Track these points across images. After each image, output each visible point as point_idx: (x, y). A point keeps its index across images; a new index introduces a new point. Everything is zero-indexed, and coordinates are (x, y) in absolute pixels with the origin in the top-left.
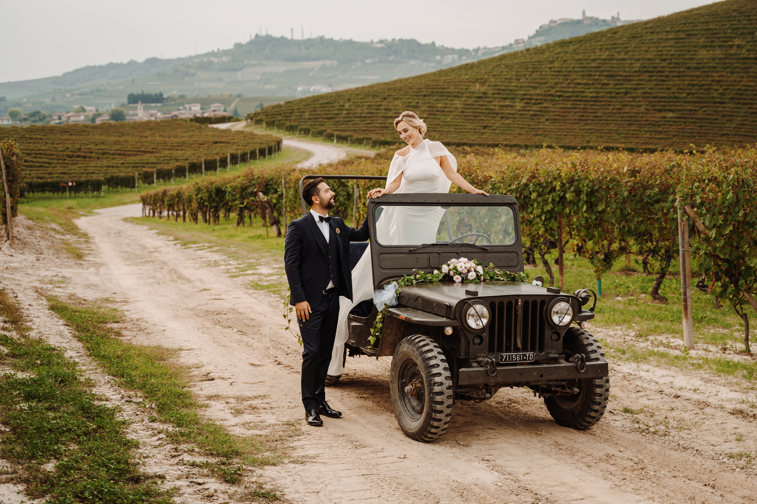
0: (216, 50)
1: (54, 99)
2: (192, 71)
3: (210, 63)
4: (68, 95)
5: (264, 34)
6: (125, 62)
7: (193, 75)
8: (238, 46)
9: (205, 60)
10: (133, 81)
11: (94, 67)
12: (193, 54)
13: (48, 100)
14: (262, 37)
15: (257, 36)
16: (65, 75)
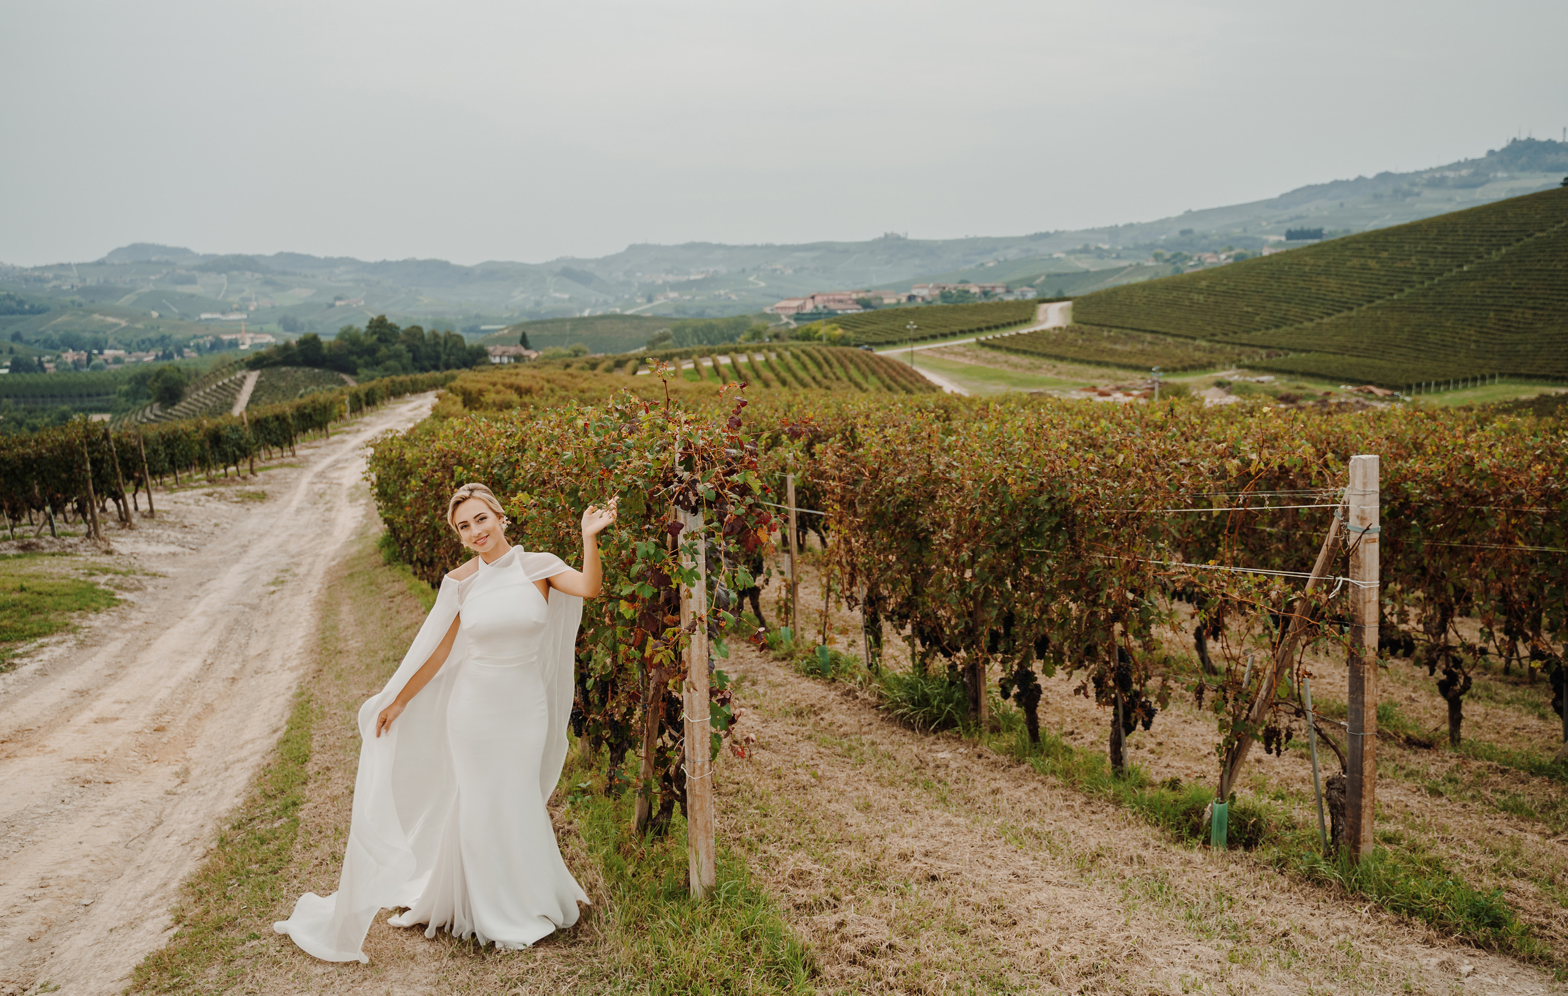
0: (1462, 160)
1: (1245, 230)
2: (1416, 190)
3: (1443, 179)
4: (1264, 224)
5: (1523, 137)
6: (1352, 178)
7: (1418, 194)
8: (1491, 153)
9: (1438, 175)
10: (1342, 205)
11: (1315, 187)
12: (1434, 165)
13: (1239, 230)
14: (1520, 142)
15: (1515, 140)
16: (1282, 196)
